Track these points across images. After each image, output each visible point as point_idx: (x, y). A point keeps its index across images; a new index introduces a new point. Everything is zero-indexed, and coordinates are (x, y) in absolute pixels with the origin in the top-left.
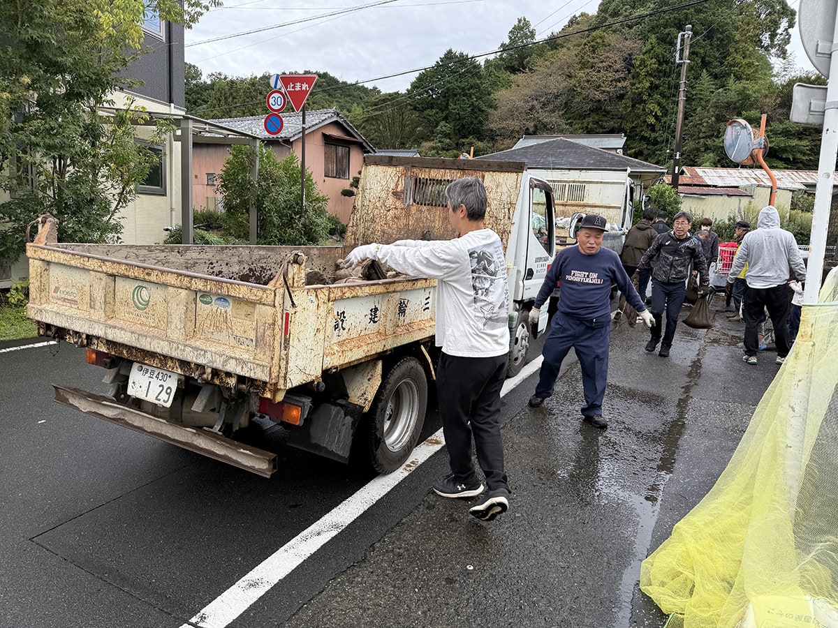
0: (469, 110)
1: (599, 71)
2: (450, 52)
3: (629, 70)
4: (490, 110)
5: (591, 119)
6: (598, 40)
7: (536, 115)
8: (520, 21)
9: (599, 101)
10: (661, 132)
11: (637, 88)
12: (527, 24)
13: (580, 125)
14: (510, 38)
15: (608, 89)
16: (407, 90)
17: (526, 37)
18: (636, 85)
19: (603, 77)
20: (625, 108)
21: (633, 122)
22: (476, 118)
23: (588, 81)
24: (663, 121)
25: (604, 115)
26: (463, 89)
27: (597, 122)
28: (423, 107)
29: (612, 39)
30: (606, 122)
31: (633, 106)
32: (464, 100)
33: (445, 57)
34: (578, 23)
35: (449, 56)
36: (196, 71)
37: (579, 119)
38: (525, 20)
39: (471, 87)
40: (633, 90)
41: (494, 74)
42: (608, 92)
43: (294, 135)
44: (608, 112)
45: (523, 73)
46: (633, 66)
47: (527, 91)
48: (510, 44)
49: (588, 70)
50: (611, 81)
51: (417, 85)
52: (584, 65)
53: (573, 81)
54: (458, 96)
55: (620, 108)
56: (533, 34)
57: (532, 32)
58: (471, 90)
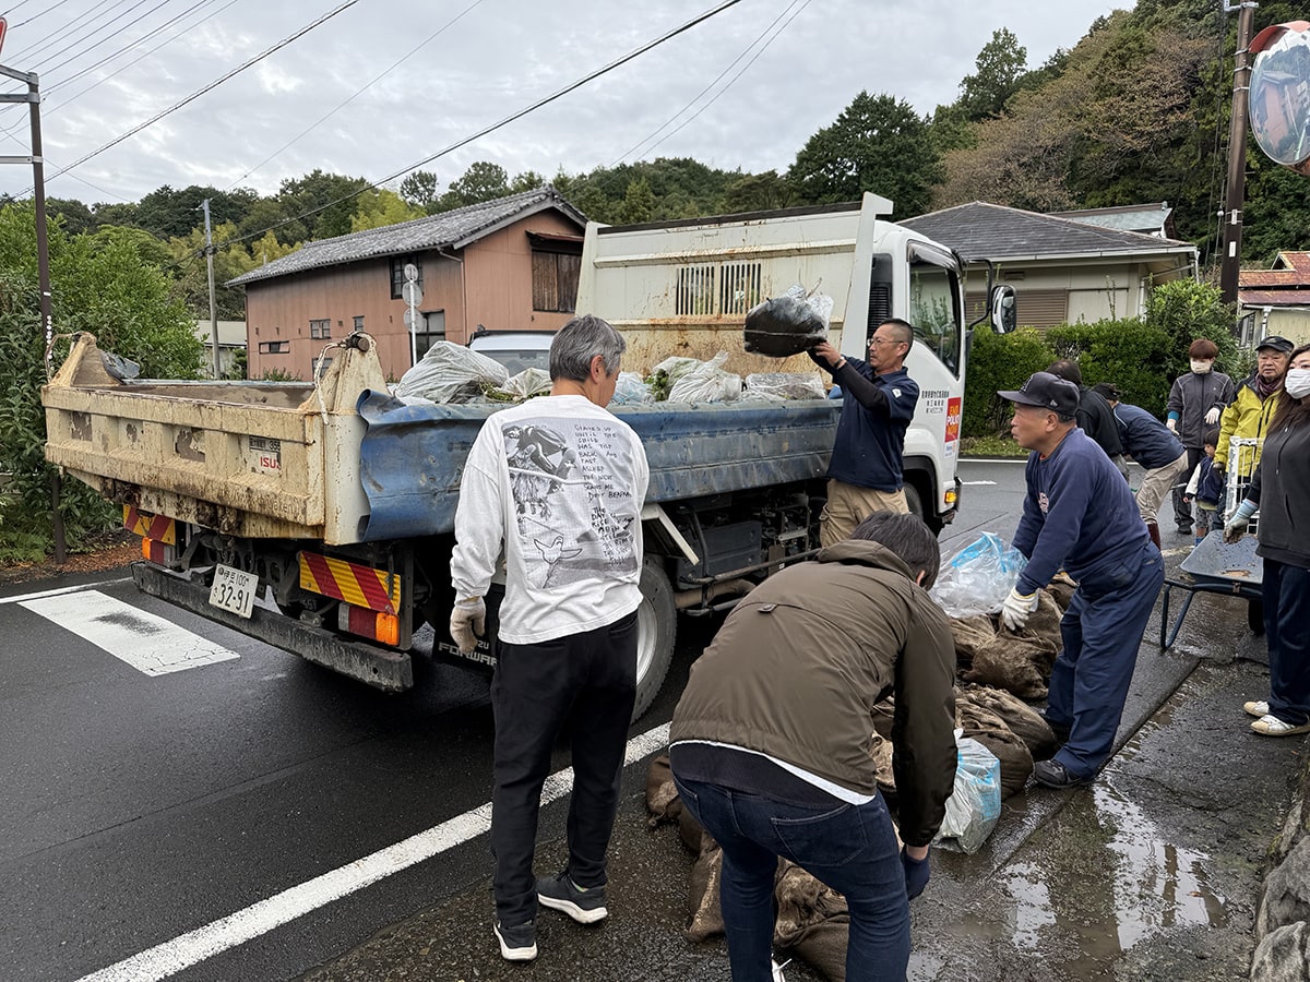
0: (896, 189)
1: (1133, 99)
2: (863, 96)
3: (1193, 92)
4: (934, 188)
5: (1120, 187)
6: (1131, 45)
7: (1016, 188)
8: (997, 36)
9: (1134, 153)
10: (1259, 199)
11: (1210, 122)
12: (1010, 39)
13: (1099, 200)
14: (980, 66)
15: (1149, 128)
16: (791, 166)
17: (1008, 59)
18: (1207, 116)
19: (1140, 108)
20: (1187, 161)
21: (1202, 186)
22: (909, 202)
23: (1111, 119)
24: (1263, 178)
25: (1146, 179)
26: (885, 155)
27: (1133, 192)
28: (815, 192)
29: (1159, 40)
30: (1150, 189)
31: (1204, 156)
32: (886, 174)
33: (854, 106)
34: (1106, 29)
35: (862, 103)
36: (499, 174)
37: (1097, 189)
38: (1006, 34)
39: (900, 151)
40: (1202, 126)
41: (950, 129)
42: (1148, 133)
43: (461, 238)
44: (1152, 172)
45: (995, 118)
46: (1199, 83)
47: (998, 148)
48: (980, 77)
49: (1112, 100)
50: (1156, 114)
51: (807, 156)
52: (1103, 92)
53: (1085, 123)
54: (876, 168)
55: (1177, 161)
56: (1021, 57)
57: (1019, 53)
58: (900, 157)
